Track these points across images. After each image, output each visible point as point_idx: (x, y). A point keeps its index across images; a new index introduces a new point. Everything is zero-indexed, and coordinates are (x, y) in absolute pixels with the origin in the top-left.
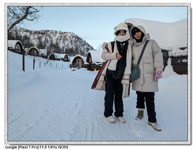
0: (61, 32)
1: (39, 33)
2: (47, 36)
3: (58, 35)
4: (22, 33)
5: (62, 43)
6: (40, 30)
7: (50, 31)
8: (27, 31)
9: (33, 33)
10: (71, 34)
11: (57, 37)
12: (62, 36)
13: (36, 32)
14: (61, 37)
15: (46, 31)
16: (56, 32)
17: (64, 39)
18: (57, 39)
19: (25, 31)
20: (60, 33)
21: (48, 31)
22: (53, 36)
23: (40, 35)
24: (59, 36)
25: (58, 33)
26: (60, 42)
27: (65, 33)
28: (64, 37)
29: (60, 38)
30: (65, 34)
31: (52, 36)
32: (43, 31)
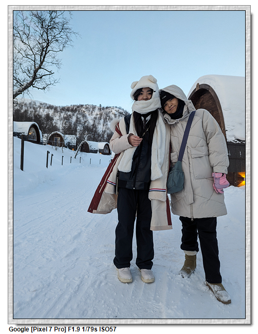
0: (101, 107)
1: (68, 109)
2: (80, 114)
3: (97, 111)
4: (43, 111)
5: (102, 125)
6: (69, 105)
7: (84, 106)
8: (50, 107)
9: (59, 110)
10: (117, 109)
11: (94, 116)
12: (103, 114)
13: (63, 109)
14: (101, 115)
15: (78, 107)
16: (94, 108)
17: (106, 119)
18: (95, 118)
19: (48, 108)
20: (100, 109)
21: (82, 106)
22: (89, 115)
23: (69, 113)
24: (98, 113)
25: (97, 108)
26: (99, 123)
27: (107, 108)
28: (106, 115)
29: (99, 116)
30: (108, 110)
31: (87, 114)
32: (74, 106)
